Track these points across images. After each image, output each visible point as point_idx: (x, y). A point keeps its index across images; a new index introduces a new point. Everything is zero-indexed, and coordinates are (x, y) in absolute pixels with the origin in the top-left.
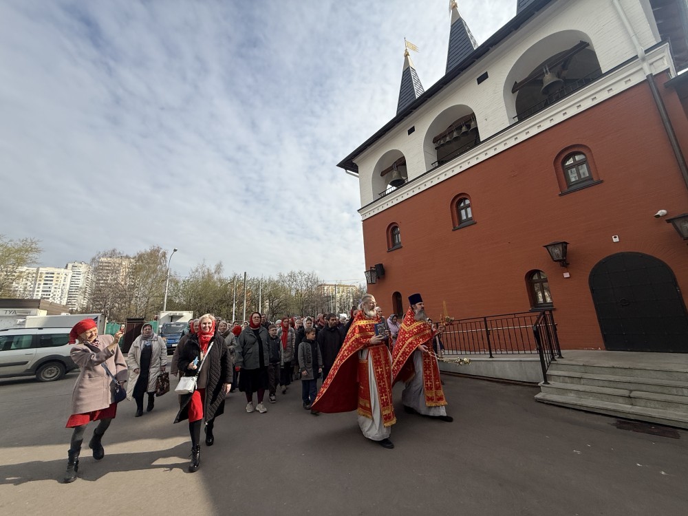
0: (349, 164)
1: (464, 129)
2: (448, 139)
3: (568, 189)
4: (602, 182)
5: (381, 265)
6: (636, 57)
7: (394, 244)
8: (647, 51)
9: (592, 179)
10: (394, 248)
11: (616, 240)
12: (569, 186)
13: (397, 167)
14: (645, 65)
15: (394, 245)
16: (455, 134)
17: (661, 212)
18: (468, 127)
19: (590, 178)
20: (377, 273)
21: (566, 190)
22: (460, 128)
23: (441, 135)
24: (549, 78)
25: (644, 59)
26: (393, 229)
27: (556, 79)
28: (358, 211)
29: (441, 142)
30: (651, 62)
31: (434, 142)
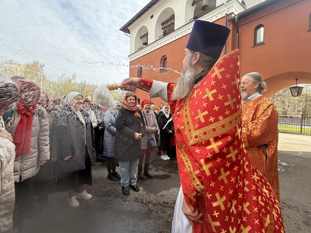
1: (173, 21)
2: (167, 25)
6: (224, 4)
7: (140, 76)
8: (227, 2)
13: (147, 35)
14: (226, 9)
16: (169, 23)
22: (171, 20)
23: (164, 21)
24: (204, 2)
25: (225, 6)
27: (207, 4)
28: (128, 56)
29: (164, 26)
30: (228, 7)
31: (162, 25)
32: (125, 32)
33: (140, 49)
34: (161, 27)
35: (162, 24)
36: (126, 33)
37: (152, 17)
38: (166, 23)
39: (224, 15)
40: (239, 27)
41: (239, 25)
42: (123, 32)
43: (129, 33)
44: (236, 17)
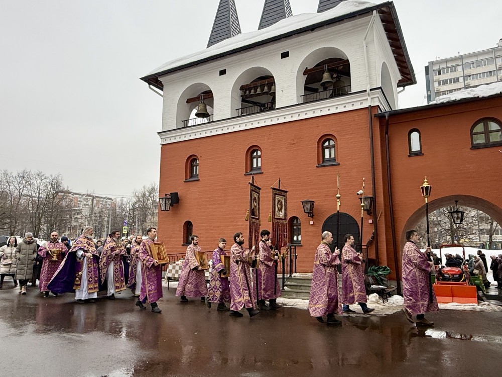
0: (154, 80)
1: (266, 89)
2: (252, 92)
3: (322, 163)
4: (339, 164)
5: (176, 194)
6: (365, 91)
7: (192, 176)
8: (371, 90)
9: (335, 161)
10: (191, 179)
13: (204, 99)
14: (369, 98)
16: (258, 91)
18: (270, 88)
20: (172, 201)
22: (263, 86)
23: (247, 85)
24: (326, 77)
25: (369, 94)
26: (192, 161)
27: (331, 80)
28: (158, 133)
29: (246, 92)
30: (372, 97)
31: (241, 90)
32: (150, 84)
34: (240, 93)
36: (151, 86)
37: (223, 72)
38: (251, 89)
41: (389, 123)
42: (147, 84)
43: (162, 90)
44: (387, 115)
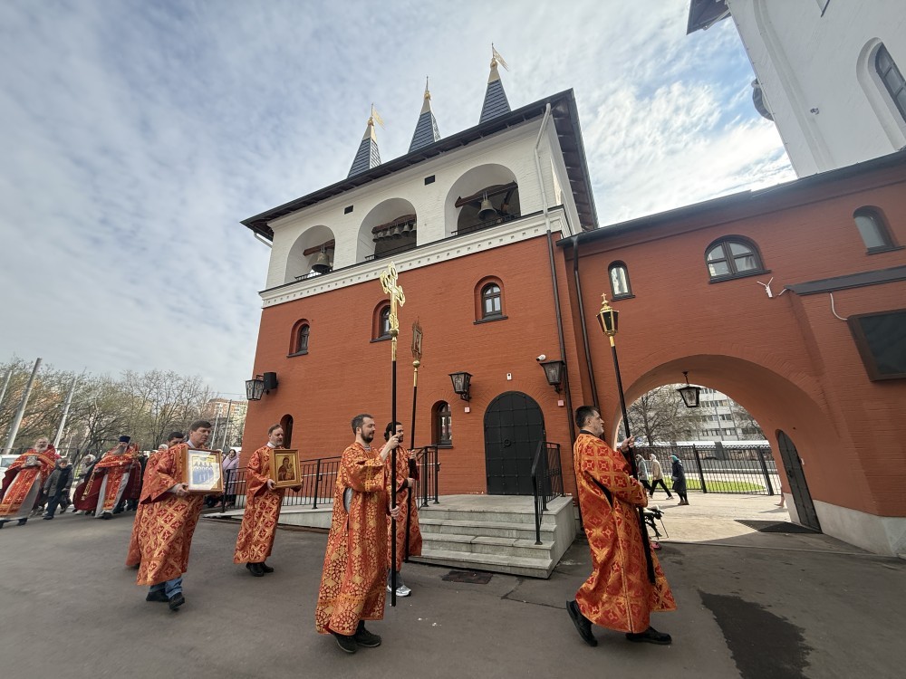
0: (261, 225)
1: (406, 228)
2: (388, 233)
3: (483, 318)
4: (507, 318)
5: (274, 375)
6: (542, 212)
7: (300, 348)
8: (549, 210)
9: (501, 314)
10: (299, 353)
11: (509, 378)
12: (484, 317)
13: (326, 249)
14: (547, 221)
15: (298, 350)
16: (396, 231)
17: (542, 357)
18: (411, 227)
19: (500, 313)
20: (267, 385)
21: (480, 319)
22: (402, 225)
23: (382, 226)
24: (486, 205)
25: (546, 215)
26: (302, 328)
27: (491, 208)
28: (260, 293)
29: (381, 235)
30: (551, 220)
31: (373, 233)
32: (256, 231)
33: (302, 279)
34: (373, 237)
35: (375, 231)
36: (258, 235)
37: (349, 210)
38: (386, 230)
39: (542, 231)
40: (579, 260)
41: (579, 255)
42: (251, 232)
43: (272, 239)
44: (575, 239)
